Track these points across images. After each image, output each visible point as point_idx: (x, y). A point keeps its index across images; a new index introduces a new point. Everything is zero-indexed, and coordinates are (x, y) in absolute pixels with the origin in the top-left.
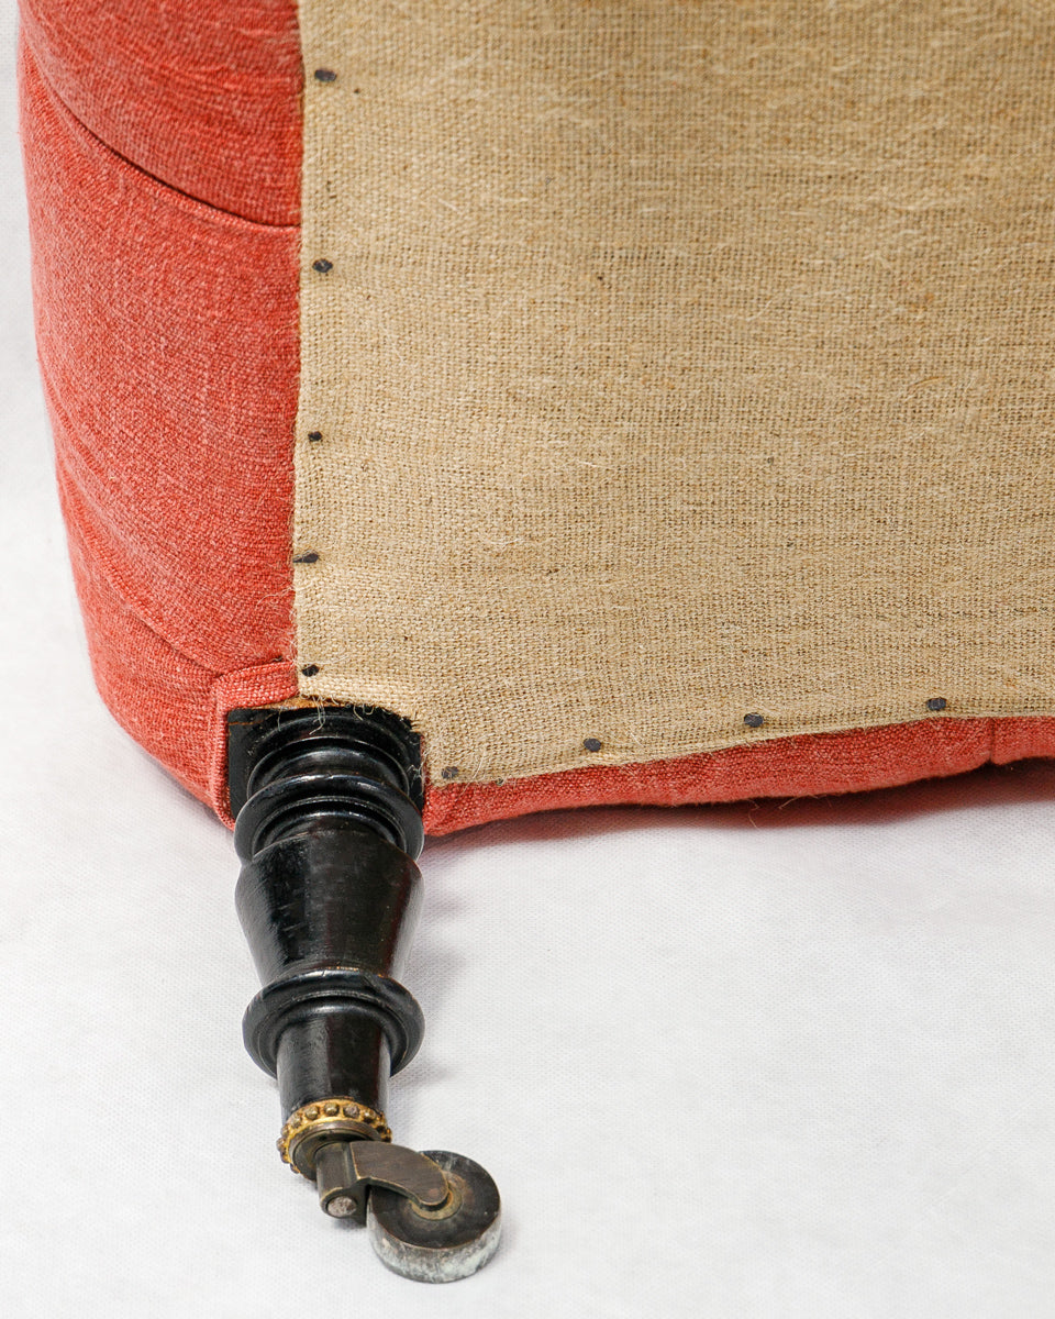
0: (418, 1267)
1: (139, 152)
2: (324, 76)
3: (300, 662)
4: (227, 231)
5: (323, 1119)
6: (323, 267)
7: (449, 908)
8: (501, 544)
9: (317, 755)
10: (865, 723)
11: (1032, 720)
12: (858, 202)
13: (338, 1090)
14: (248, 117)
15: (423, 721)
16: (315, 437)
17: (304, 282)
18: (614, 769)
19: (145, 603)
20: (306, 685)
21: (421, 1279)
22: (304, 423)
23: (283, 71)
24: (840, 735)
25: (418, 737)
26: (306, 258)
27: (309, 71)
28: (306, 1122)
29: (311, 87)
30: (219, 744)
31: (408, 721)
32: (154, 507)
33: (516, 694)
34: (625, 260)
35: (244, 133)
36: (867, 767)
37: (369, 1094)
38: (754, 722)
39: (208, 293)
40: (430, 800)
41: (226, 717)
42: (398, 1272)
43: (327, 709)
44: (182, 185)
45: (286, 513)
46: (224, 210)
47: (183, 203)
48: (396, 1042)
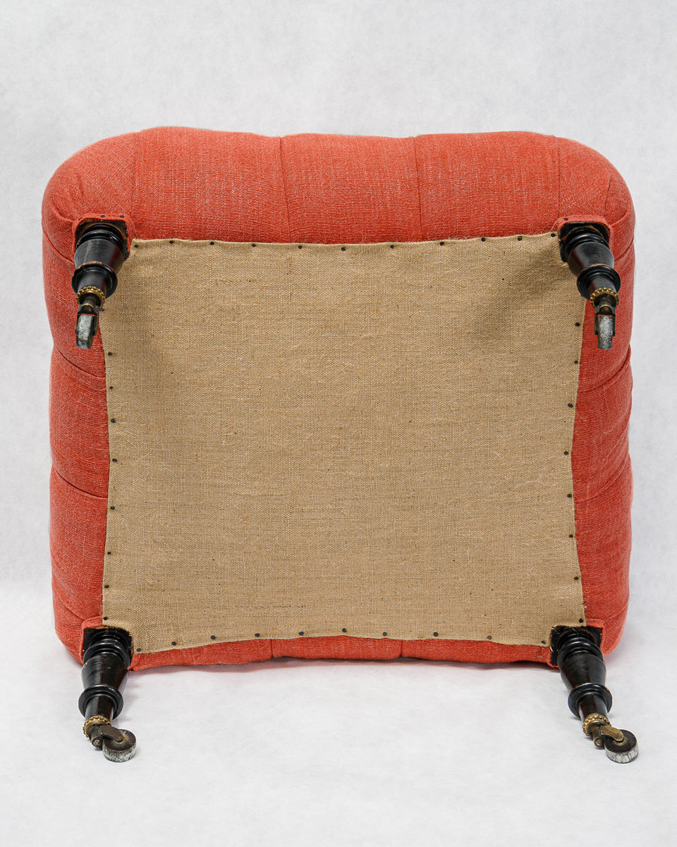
0: (113, 757)
1: (73, 481)
2: (115, 460)
3: (103, 616)
4: (92, 499)
5: (95, 720)
6: (113, 508)
7: (136, 686)
8: (151, 582)
9: (106, 640)
10: (240, 640)
11: (280, 640)
12: (231, 492)
13: (99, 713)
14: (97, 469)
15: (133, 633)
16: (109, 553)
17: (108, 512)
18: (179, 650)
19: (68, 603)
20: (104, 622)
21: (114, 761)
22: (107, 549)
23: (105, 459)
24: (234, 643)
25: (131, 637)
26: (109, 505)
27: (111, 460)
28: (90, 721)
29: (112, 463)
30: (82, 638)
31: (128, 633)
32: (71, 574)
33: (155, 626)
34: (180, 506)
35: (96, 474)
36: (241, 653)
37: (108, 716)
38: (213, 638)
39: (86, 515)
40: (133, 657)
41: (84, 631)
42: (109, 759)
43: (109, 629)
44: (82, 489)
45: (101, 574)
46: (91, 494)
47: (82, 493)
48: (116, 707)
